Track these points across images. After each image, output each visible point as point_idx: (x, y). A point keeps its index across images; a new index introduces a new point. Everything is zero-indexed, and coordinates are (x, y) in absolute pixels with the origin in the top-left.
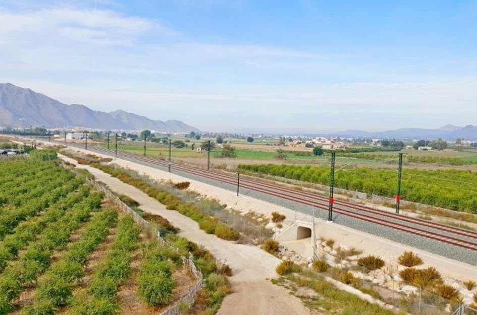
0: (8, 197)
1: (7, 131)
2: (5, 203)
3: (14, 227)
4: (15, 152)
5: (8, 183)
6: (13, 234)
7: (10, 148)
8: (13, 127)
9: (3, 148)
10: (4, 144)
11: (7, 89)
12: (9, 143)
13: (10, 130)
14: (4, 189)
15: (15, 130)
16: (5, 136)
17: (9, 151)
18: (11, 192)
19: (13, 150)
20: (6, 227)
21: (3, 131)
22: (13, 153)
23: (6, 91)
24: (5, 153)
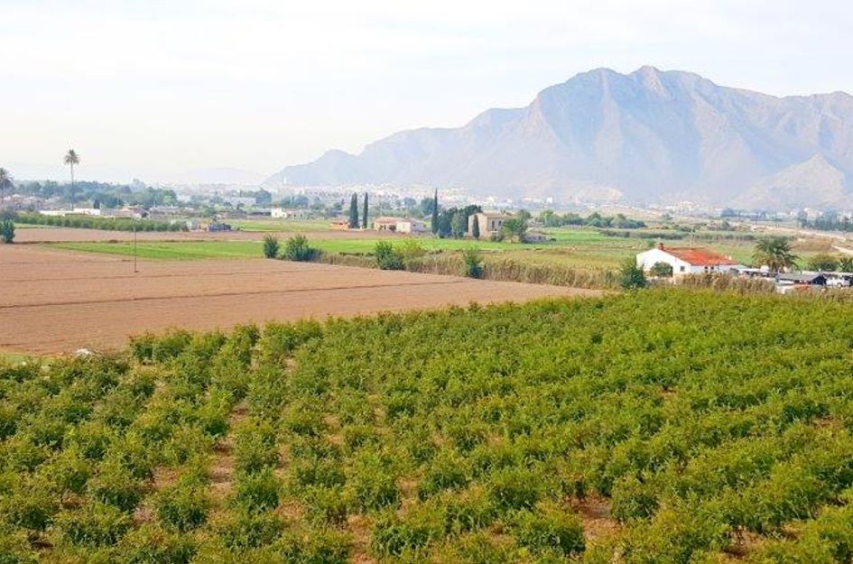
0: (829, 400)
1: (826, 219)
2: (819, 416)
3: (843, 487)
4: (846, 278)
5: (829, 363)
6: (840, 504)
7: (834, 270)
8: (841, 210)
9: (814, 267)
10: (819, 257)
11: (833, 109)
12: (831, 254)
13: (834, 221)
14: (818, 378)
15: (846, 219)
16: (822, 234)
17: (830, 276)
18: (836, 386)
19: (841, 274)
20: (823, 483)
21: (816, 222)
22: (843, 282)
23: (831, 115)
24: (820, 281)
